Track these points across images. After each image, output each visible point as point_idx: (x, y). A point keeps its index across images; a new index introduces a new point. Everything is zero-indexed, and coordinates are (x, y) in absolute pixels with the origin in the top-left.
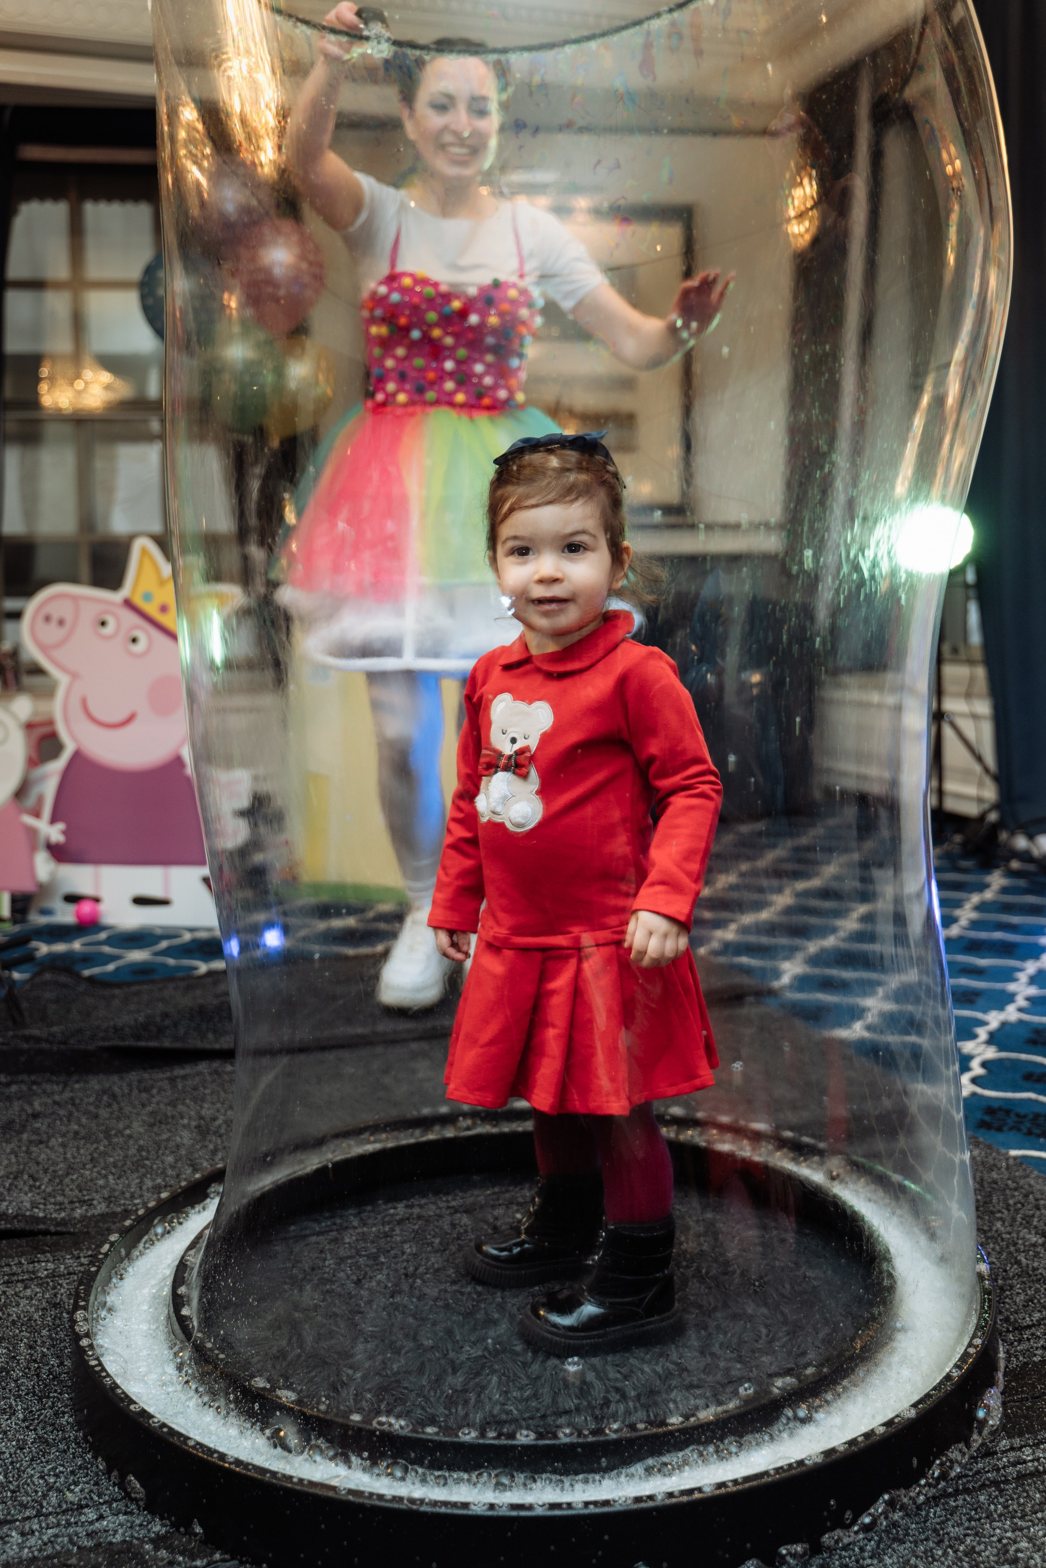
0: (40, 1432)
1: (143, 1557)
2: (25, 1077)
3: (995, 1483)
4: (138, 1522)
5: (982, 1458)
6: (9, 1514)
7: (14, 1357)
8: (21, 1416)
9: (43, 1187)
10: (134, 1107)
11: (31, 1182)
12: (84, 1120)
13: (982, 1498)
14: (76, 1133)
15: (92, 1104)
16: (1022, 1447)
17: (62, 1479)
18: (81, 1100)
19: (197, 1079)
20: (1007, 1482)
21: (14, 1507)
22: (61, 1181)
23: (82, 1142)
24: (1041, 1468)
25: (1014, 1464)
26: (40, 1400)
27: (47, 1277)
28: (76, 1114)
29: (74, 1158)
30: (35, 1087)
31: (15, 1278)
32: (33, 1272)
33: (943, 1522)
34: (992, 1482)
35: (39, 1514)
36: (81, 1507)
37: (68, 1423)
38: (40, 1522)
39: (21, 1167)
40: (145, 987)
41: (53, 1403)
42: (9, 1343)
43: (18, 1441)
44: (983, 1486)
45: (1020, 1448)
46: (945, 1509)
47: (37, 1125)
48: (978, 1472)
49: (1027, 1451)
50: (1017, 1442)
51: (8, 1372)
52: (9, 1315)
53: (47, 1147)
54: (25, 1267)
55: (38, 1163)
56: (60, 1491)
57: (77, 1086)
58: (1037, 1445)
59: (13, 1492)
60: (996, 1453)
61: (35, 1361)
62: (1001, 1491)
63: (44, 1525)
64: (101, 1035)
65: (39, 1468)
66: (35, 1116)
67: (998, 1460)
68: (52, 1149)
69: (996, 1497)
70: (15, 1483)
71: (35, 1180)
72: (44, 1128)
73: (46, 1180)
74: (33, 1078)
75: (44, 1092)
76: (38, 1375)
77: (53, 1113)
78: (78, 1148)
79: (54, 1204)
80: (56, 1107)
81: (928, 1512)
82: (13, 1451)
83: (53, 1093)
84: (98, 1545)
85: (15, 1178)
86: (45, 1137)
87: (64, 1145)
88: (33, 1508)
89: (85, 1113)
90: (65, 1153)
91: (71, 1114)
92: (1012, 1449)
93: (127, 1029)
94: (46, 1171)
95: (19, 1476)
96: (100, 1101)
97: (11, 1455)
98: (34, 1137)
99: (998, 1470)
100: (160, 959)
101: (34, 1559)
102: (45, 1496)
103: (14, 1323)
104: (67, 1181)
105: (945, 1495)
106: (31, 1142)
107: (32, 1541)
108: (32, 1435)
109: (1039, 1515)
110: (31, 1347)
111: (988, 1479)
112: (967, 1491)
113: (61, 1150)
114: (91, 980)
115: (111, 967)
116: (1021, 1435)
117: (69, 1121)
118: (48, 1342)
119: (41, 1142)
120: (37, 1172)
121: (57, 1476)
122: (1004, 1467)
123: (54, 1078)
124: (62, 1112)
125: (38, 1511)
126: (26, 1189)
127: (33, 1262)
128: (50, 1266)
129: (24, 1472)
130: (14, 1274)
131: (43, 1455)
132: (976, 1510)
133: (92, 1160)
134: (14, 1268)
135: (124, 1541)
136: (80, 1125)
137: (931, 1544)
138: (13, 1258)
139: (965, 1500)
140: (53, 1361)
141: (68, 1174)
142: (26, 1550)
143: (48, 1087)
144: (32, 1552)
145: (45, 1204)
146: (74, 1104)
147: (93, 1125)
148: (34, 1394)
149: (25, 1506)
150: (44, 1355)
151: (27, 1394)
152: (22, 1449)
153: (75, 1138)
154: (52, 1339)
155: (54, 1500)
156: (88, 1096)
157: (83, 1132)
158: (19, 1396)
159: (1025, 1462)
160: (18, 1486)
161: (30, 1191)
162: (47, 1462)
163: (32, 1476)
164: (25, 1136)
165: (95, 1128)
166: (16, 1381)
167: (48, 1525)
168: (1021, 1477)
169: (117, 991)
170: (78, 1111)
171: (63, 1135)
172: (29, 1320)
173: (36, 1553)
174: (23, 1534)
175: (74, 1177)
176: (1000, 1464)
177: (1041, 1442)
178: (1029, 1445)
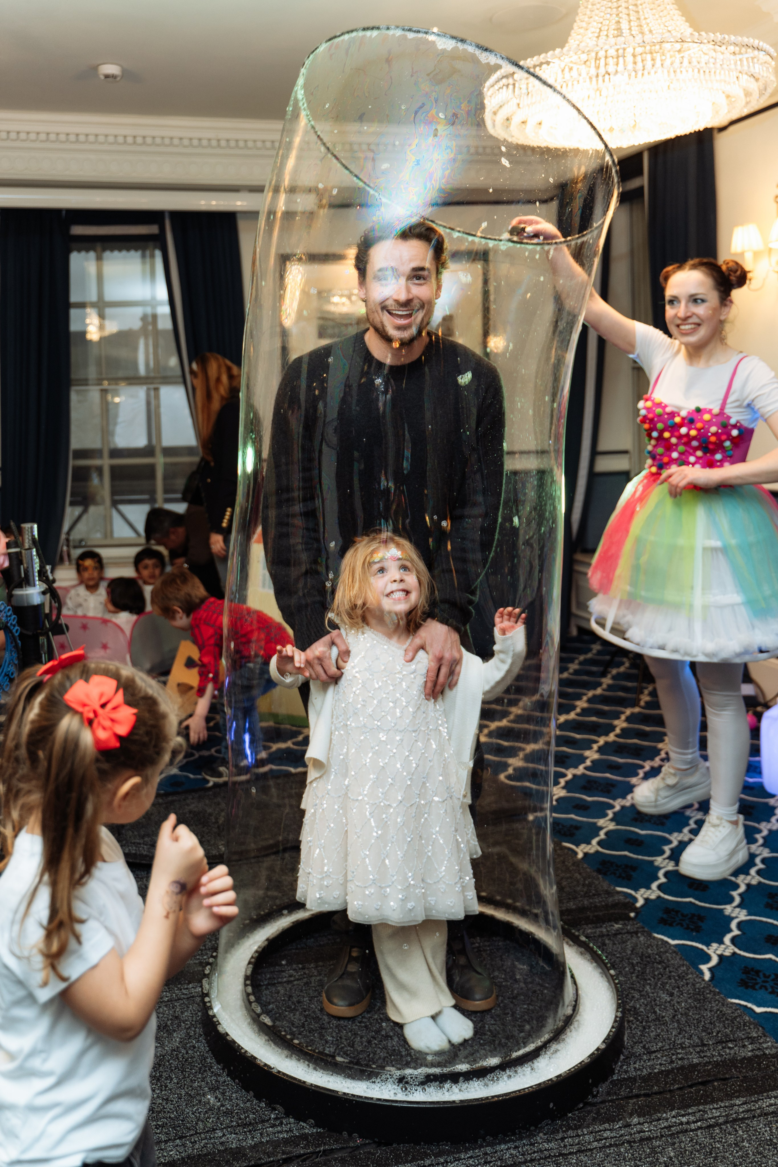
3: (629, 1142)
5: (624, 1128)
6: (183, 1132)
13: (622, 1150)
16: (644, 1123)
20: (634, 1142)
21: (185, 1128)
25: (639, 1132)
33: (603, 1161)
34: (627, 1141)
35: (196, 1133)
36: (214, 1130)
45: (642, 1124)
48: (622, 1136)
49: (646, 1125)
50: (642, 1120)
58: (651, 1122)
60: (631, 1125)
62: (632, 1147)
63: (200, 1138)
70: (182, 1117)
92: (639, 1124)
99: (631, 1135)
102: (197, 1124)
105: (604, 1147)
112: (616, 1145)
116: (644, 1116)
142: (195, 1151)
149: (189, 1129)
155: (201, 1127)
159: (644, 1132)
160: (184, 1118)
163: (189, 1113)
167: (202, 1138)
168: (642, 1139)
173: (199, 1153)
174: (192, 1143)
176: (632, 1132)
177: (653, 1121)
178: (648, 1123)
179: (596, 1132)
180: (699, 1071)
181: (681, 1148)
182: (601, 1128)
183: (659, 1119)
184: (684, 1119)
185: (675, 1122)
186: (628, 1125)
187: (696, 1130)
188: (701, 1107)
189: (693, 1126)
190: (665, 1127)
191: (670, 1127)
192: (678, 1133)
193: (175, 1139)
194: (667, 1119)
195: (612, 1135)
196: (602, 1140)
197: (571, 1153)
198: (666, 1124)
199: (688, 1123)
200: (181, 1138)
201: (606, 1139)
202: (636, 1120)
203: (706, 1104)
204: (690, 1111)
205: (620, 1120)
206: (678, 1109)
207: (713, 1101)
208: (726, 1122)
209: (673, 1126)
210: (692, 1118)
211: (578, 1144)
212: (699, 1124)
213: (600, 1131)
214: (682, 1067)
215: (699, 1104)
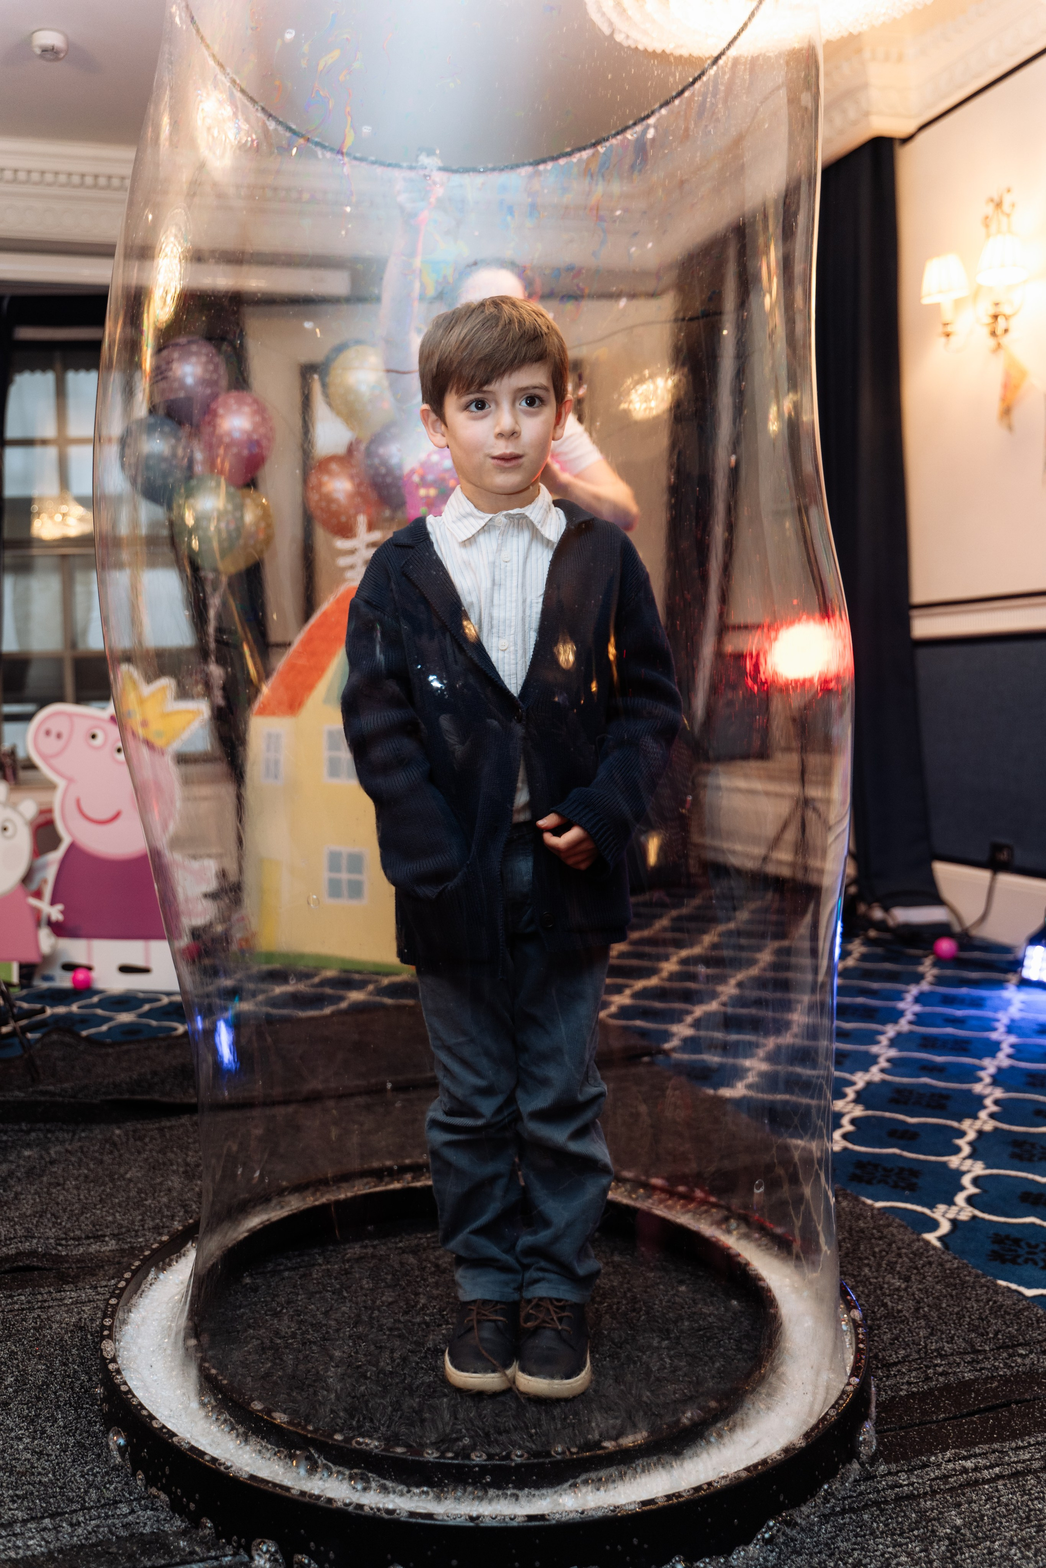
0: (78, 1438)
1: (169, 1547)
2: (41, 1125)
3: (876, 1503)
4: (162, 1517)
5: (864, 1481)
6: (59, 1507)
7: (52, 1373)
9: (64, 1224)
10: (132, 1154)
11: (54, 1220)
12: (92, 1166)
13: (866, 1517)
14: (86, 1177)
15: (97, 1151)
16: (898, 1472)
17: (99, 1478)
18: (89, 1148)
19: (181, 1130)
20: (886, 1502)
21: (63, 1500)
22: (78, 1220)
23: (92, 1185)
24: (916, 1492)
25: (892, 1487)
26: (76, 1410)
27: (72, 1304)
28: (85, 1160)
29: (86, 1199)
30: (49, 1135)
31: (46, 1304)
32: (61, 1300)
33: (833, 1538)
34: (873, 1502)
35: (83, 1508)
36: (116, 1502)
37: (100, 1431)
38: (84, 1515)
39: (45, 1207)
40: (132, 1047)
41: (86, 1413)
42: (47, 1360)
43: (61, 1444)
44: (866, 1506)
46: (834, 1526)
47: (55, 1169)
48: (861, 1494)
49: (903, 1476)
50: (894, 1467)
51: (48, 1386)
52: (44, 1336)
53: (64, 1189)
54: (54, 1295)
55: (58, 1204)
56: (99, 1489)
57: (83, 1135)
58: (910, 1471)
59: (61, 1488)
60: (876, 1477)
61: (69, 1376)
62: (882, 1511)
63: (87, 1517)
64: (103, 1090)
65: (79, 1468)
66: (52, 1162)
67: (878, 1482)
68: (67, 1190)
69: (878, 1516)
70: (62, 1481)
71: (57, 1218)
72: (60, 1172)
73: (65, 1218)
74: (48, 1126)
75: (57, 1139)
76: (72, 1388)
77: (66, 1160)
78: (89, 1191)
79: (73, 1239)
80: (68, 1155)
81: (820, 1529)
82: (57, 1453)
83: (64, 1141)
85: (41, 1216)
86: (61, 1180)
87: (77, 1188)
88: (78, 1502)
89: (92, 1160)
90: (79, 1195)
91: (80, 1160)
92: (890, 1473)
93: (124, 1085)
94: (64, 1210)
95: (65, 1475)
96: (104, 1149)
97: (56, 1457)
98: (53, 1180)
99: (878, 1492)
100: (145, 1021)
101: (83, 1546)
102: (86, 1492)
103: (49, 1342)
104: (82, 1218)
105: (834, 1513)
106: (50, 1184)
107: (80, 1531)
108: (72, 1441)
109: (916, 1532)
110: (65, 1364)
111: (870, 1499)
112: (852, 1510)
113: (75, 1192)
114: (88, 1038)
115: (104, 1028)
116: (897, 1461)
117: (80, 1166)
118: (78, 1360)
119: (58, 1184)
120: (58, 1211)
121: (95, 1475)
122: (883, 1489)
123: (65, 1127)
124: (73, 1159)
125: (82, 1505)
126: (50, 1225)
127: (60, 1291)
128: (73, 1294)
129: (68, 1471)
130: (45, 1301)
131: (82, 1458)
132: (861, 1527)
133: (101, 1201)
134: (45, 1296)
135: (153, 1533)
136: (89, 1170)
138: (43, 1287)
139: (851, 1518)
140: (84, 1377)
141: (82, 1213)
142: (75, 1538)
143: (61, 1135)
144: (80, 1540)
145: (66, 1239)
146: (82, 1152)
147: (100, 1170)
148: (71, 1406)
149: (71, 1501)
150: (75, 1372)
151: (65, 1405)
152: (65, 1452)
153: (85, 1182)
154: (81, 1358)
155: (94, 1496)
156: (93, 1145)
157: (92, 1176)
158: (59, 1407)
159: (901, 1486)
160: (64, 1483)
161: (54, 1226)
162: (86, 1463)
163: (75, 1475)
164: (45, 1179)
165: (101, 1173)
166: (55, 1393)
167: (90, 1517)
168: (899, 1498)
169: (110, 1050)
170: (86, 1157)
171: (76, 1179)
172: (61, 1340)
173: (83, 1541)
174: (71, 1525)
175: (88, 1215)
176: (880, 1487)
177: (914, 1468)
178: (904, 1471)
180: (977, 1392)
181: (972, 1511)
183: (925, 1466)
184: (969, 1464)
185: (954, 1469)
187: (993, 1480)
188: (996, 1446)
189: (986, 1474)
190: (937, 1478)
191: (946, 1477)
193: (43, 1518)
194: (939, 1466)
198: (937, 1473)
199: (976, 1469)
200: (52, 1516)
202: (883, 1468)
203: (1004, 1440)
204: (977, 1451)
206: (953, 1448)
207: (1014, 1436)
209: (951, 1476)
210: (982, 1462)
212: (997, 1470)
214: (947, 1387)
215: (991, 1440)
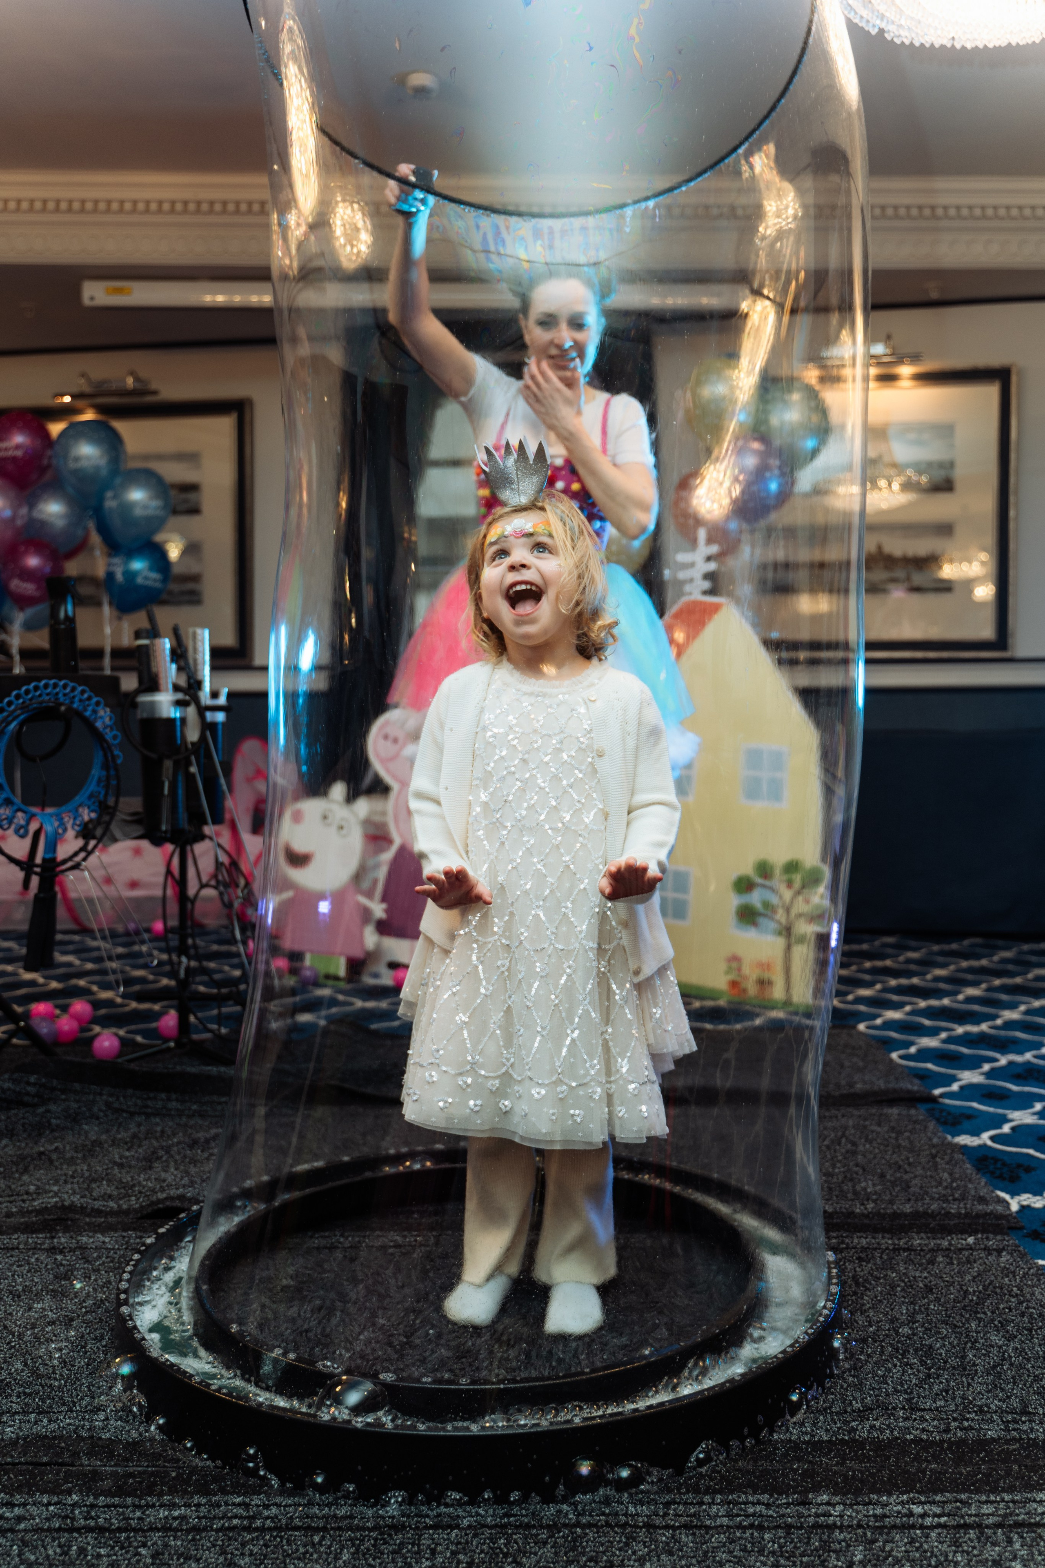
3: (788, 1527)
5: (795, 1505)
8: (104, 1343)
13: (766, 1536)
20: (801, 1528)
24: (839, 1523)
25: (818, 1516)
44: (778, 1527)
45: (833, 1504)
46: (728, 1538)
48: (783, 1516)
49: (839, 1507)
50: (838, 1499)
58: (851, 1505)
59: (63, 1392)
62: (788, 1534)
63: (67, 1417)
69: (780, 1538)
81: (713, 1536)
84: (92, 1437)
92: (828, 1504)
99: (801, 1517)
101: (46, 1437)
105: (740, 1527)
107: (53, 1426)
109: (805, 1559)
111: (785, 1523)
112: (760, 1528)
114: (371, 1032)
116: (845, 1494)
122: (808, 1516)
125: (70, 1408)
132: (753, 1544)
137: (694, 1561)
139: (752, 1534)
155: (85, 1403)
159: (831, 1515)
168: (816, 1526)
176: (806, 1513)
177: (858, 1504)
178: (844, 1504)
179: (736, 1503)
181: (883, 1551)
182: (750, 1498)
183: (870, 1503)
184: (918, 1510)
185: (899, 1512)
186: (805, 1503)
187: (932, 1527)
188: (963, 1496)
189: (928, 1521)
190: (875, 1516)
191: (885, 1516)
192: (895, 1527)
193: (32, 1412)
194: (885, 1505)
195: (764, 1512)
196: (738, 1515)
197: (667, 1527)
198: (879, 1511)
199: (924, 1515)
200: (40, 1412)
201: (747, 1516)
202: (824, 1497)
203: (977, 1492)
204: (938, 1498)
205: (794, 1493)
206: (917, 1492)
207: (990, 1490)
208: (999, 1525)
209: (889, 1516)
210: (938, 1510)
211: (694, 1515)
212: (943, 1519)
213: (745, 1503)
214: (959, 1440)
215: (964, 1491)
